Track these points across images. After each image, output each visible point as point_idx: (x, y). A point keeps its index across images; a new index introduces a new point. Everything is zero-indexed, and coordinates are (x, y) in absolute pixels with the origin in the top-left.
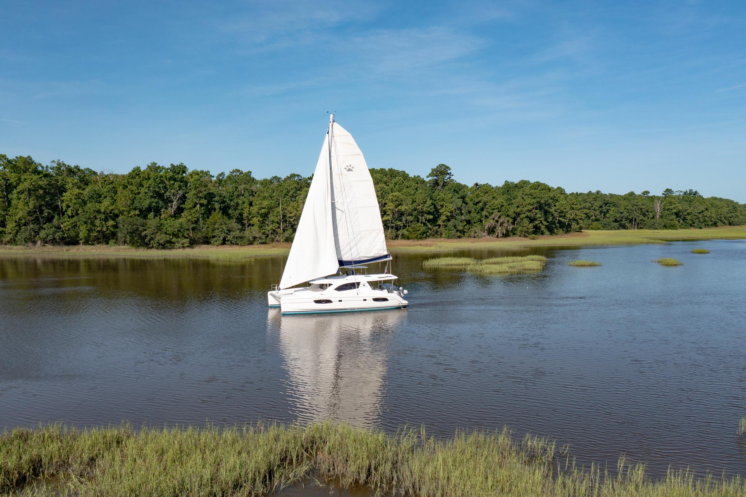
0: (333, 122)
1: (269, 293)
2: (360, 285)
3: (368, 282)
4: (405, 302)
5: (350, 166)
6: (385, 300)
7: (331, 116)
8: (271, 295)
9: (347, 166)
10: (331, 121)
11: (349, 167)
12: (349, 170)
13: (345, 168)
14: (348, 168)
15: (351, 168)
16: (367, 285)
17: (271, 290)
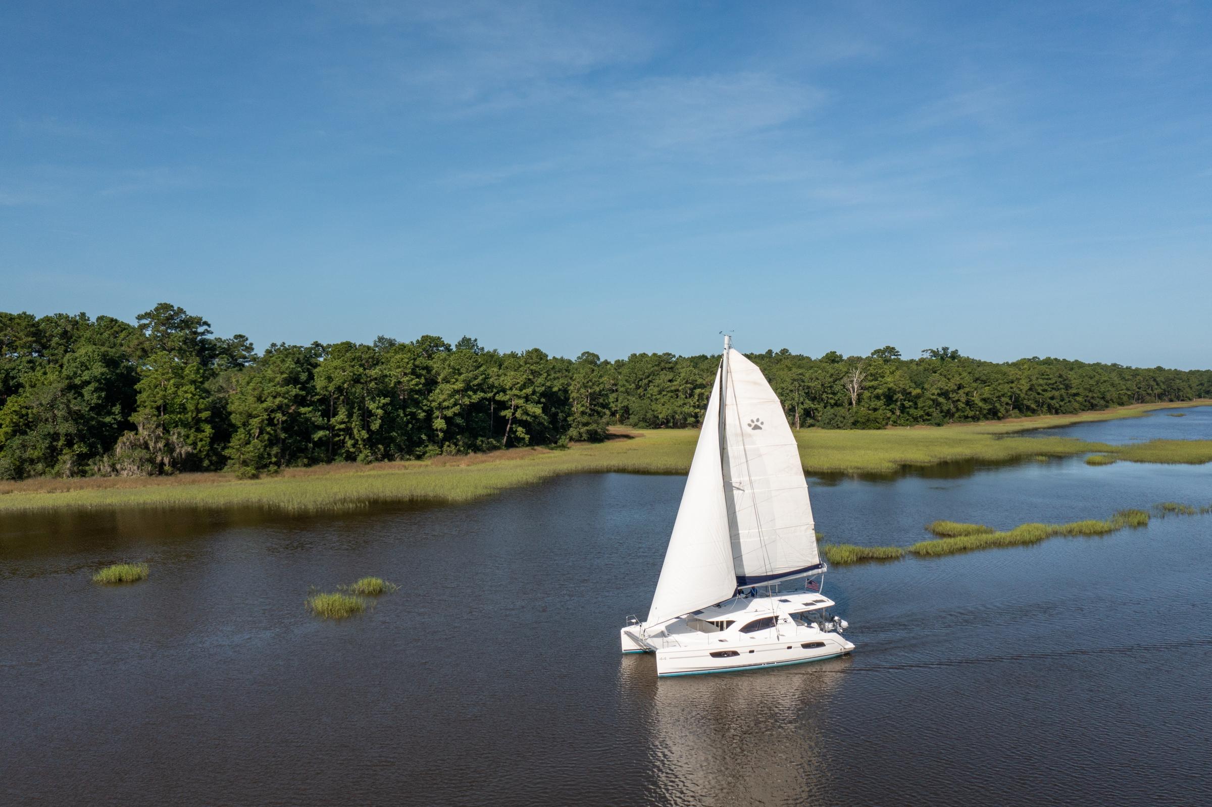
0: (730, 348)
1: (623, 630)
2: (779, 622)
3: (792, 615)
4: (850, 646)
5: (758, 420)
6: (820, 645)
7: (726, 338)
8: (627, 633)
9: (753, 421)
10: (726, 346)
11: (756, 423)
12: (757, 427)
13: (750, 425)
14: (753, 425)
15: (759, 424)
16: (790, 619)
17: (625, 626)
